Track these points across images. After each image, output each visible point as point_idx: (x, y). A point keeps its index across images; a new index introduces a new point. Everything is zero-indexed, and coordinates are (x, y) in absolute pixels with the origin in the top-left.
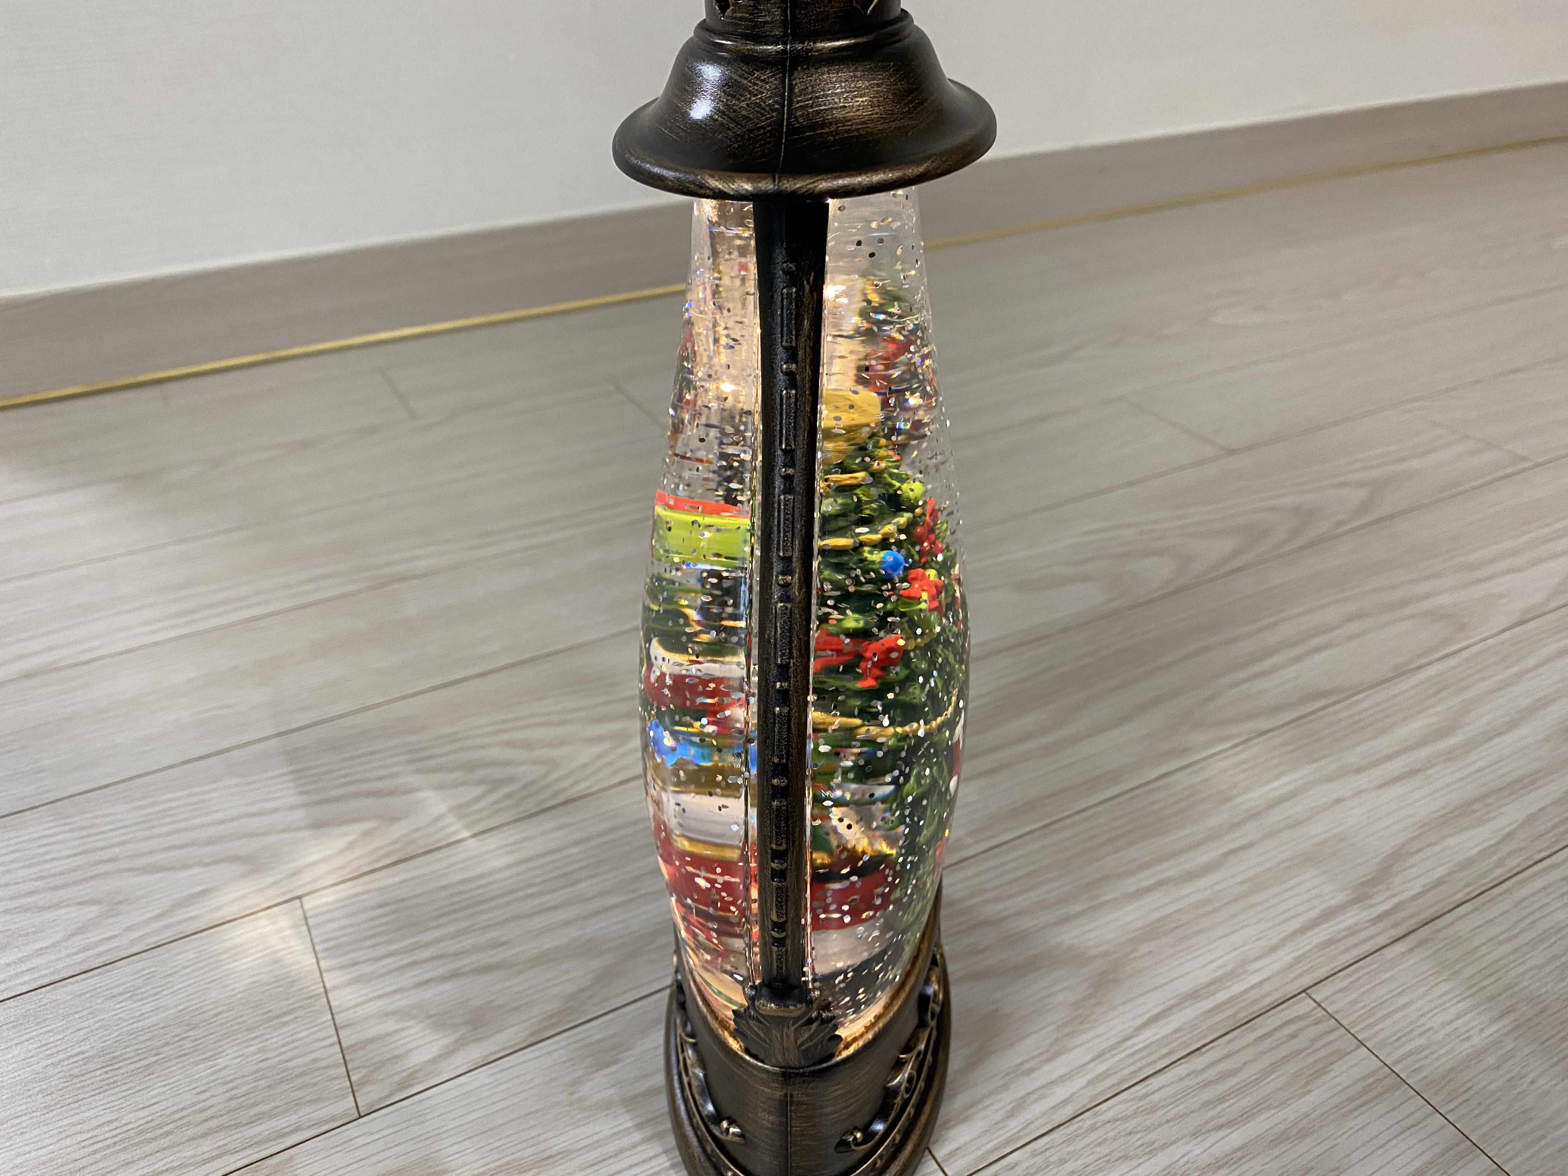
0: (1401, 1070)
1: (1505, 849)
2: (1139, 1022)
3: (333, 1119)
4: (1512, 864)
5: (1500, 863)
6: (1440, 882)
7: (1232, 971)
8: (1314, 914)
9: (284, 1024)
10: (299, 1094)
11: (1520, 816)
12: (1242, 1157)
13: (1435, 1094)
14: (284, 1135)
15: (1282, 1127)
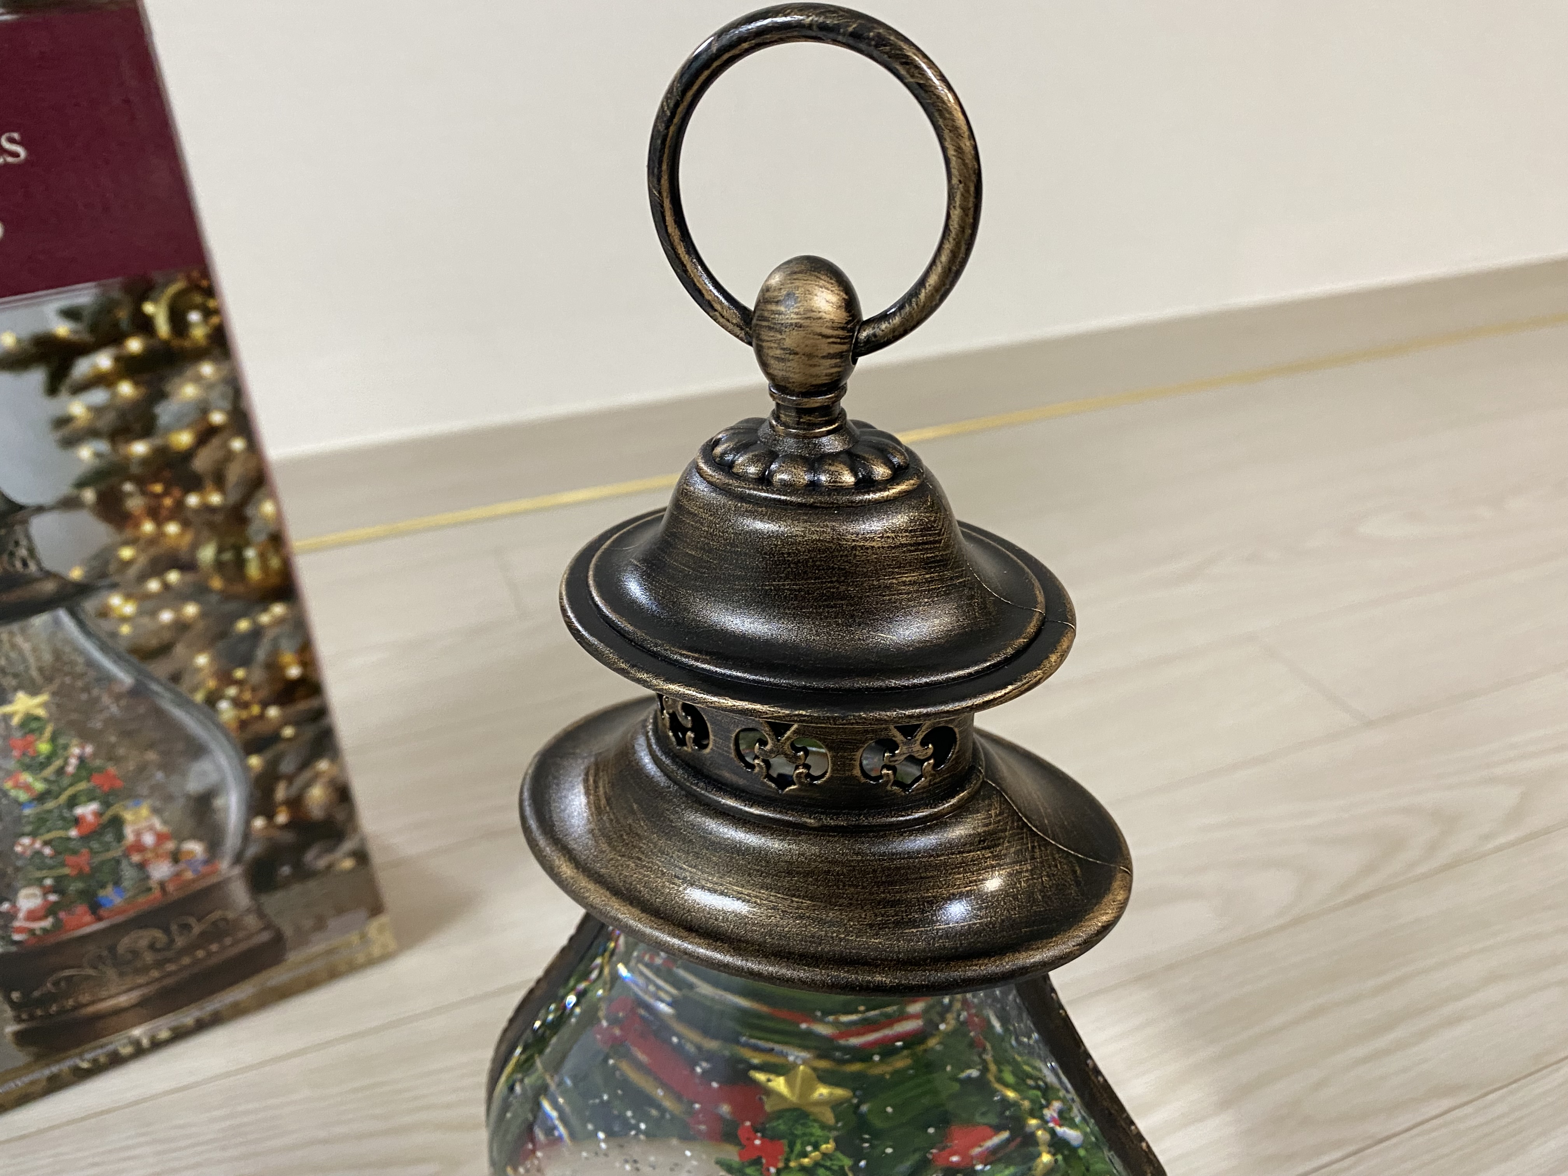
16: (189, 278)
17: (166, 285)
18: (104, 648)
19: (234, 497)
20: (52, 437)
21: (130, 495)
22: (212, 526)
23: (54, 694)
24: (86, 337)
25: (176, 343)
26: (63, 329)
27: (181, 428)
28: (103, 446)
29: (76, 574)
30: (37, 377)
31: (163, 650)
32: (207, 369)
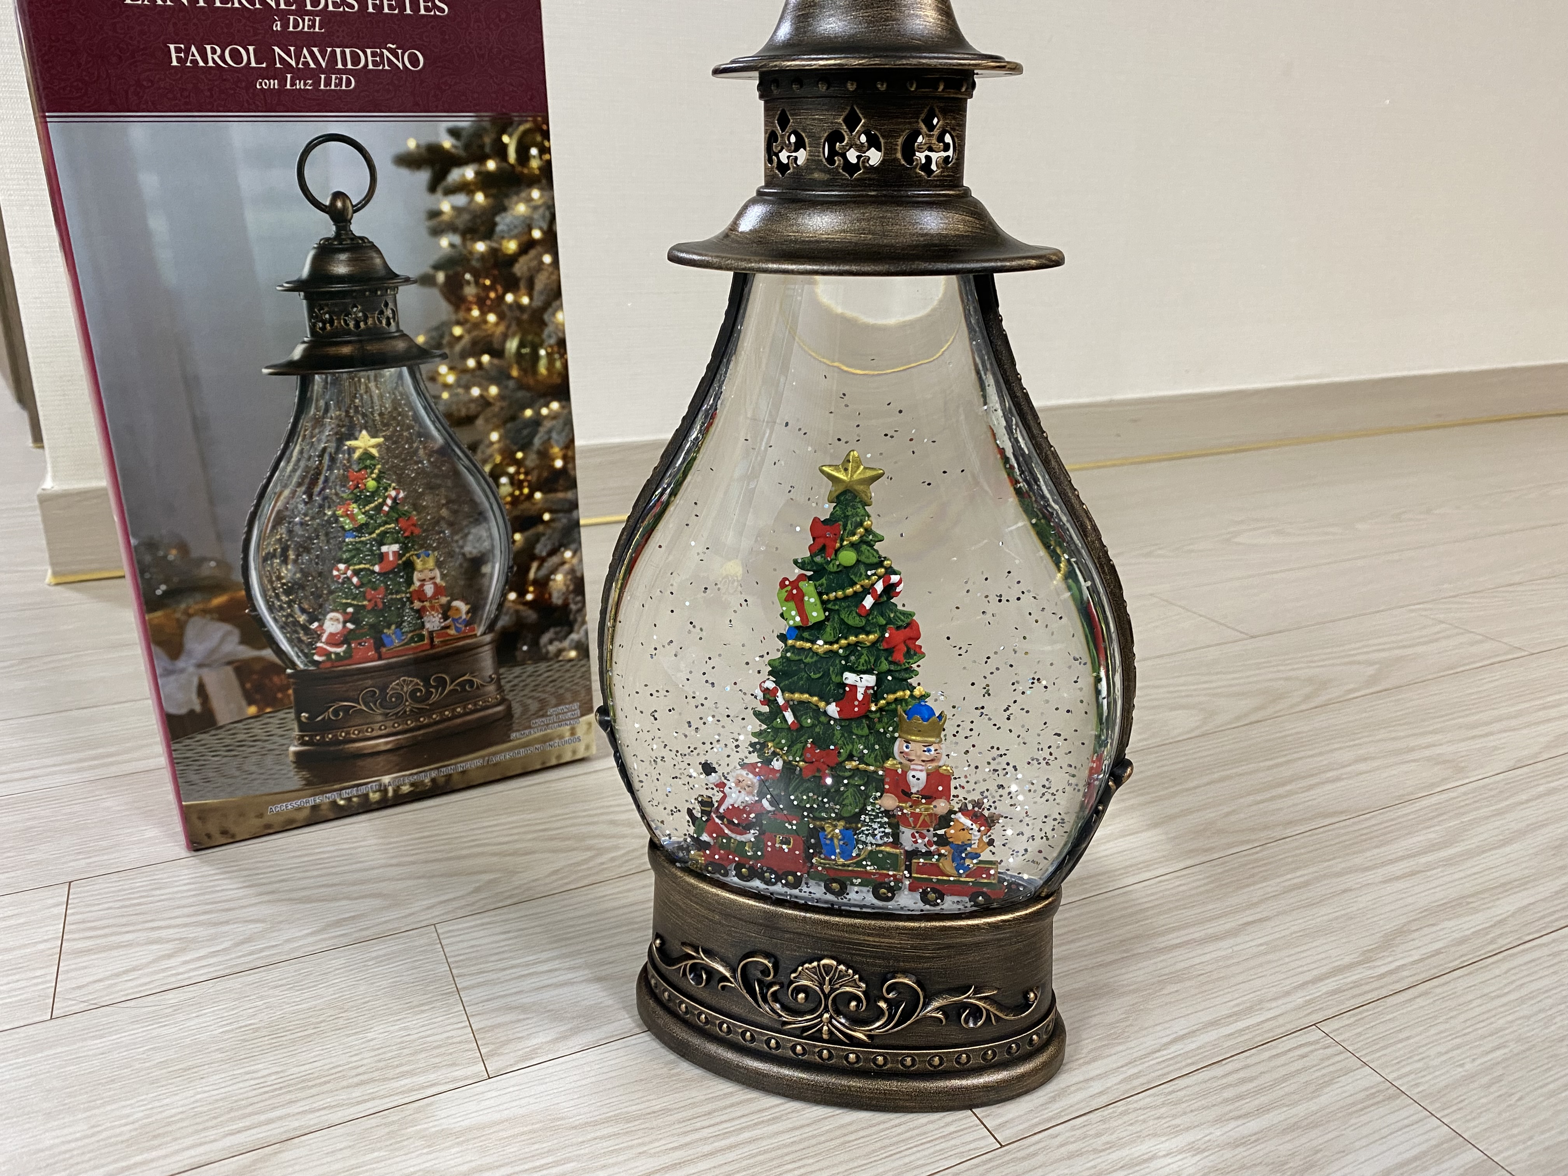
0: (1402, 1085)
1: (1498, 931)
2: (1166, 1040)
3: (466, 1078)
4: (1502, 942)
5: (1492, 942)
6: (1438, 952)
7: (1251, 1008)
8: (1324, 970)
9: (423, 1012)
10: (437, 1060)
11: (1513, 908)
12: (1258, 1140)
13: (1431, 1103)
14: (423, 1088)
15: (1293, 1120)
16: (535, 121)
17: (520, 123)
18: (428, 408)
19: (537, 303)
20: (424, 226)
21: (468, 282)
22: (519, 322)
23: (386, 438)
24: (462, 153)
25: (519, 169)
26: (447, 143)
27: (511, 238)
28: (457, 239)
29: (421, 340)
30: (423, 176)
31: (468, 420)
32: (536, 194)
